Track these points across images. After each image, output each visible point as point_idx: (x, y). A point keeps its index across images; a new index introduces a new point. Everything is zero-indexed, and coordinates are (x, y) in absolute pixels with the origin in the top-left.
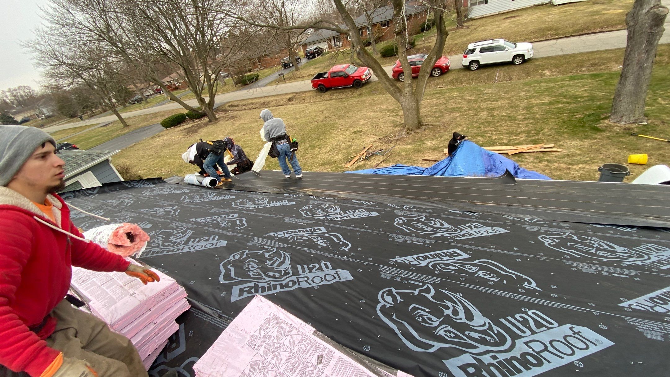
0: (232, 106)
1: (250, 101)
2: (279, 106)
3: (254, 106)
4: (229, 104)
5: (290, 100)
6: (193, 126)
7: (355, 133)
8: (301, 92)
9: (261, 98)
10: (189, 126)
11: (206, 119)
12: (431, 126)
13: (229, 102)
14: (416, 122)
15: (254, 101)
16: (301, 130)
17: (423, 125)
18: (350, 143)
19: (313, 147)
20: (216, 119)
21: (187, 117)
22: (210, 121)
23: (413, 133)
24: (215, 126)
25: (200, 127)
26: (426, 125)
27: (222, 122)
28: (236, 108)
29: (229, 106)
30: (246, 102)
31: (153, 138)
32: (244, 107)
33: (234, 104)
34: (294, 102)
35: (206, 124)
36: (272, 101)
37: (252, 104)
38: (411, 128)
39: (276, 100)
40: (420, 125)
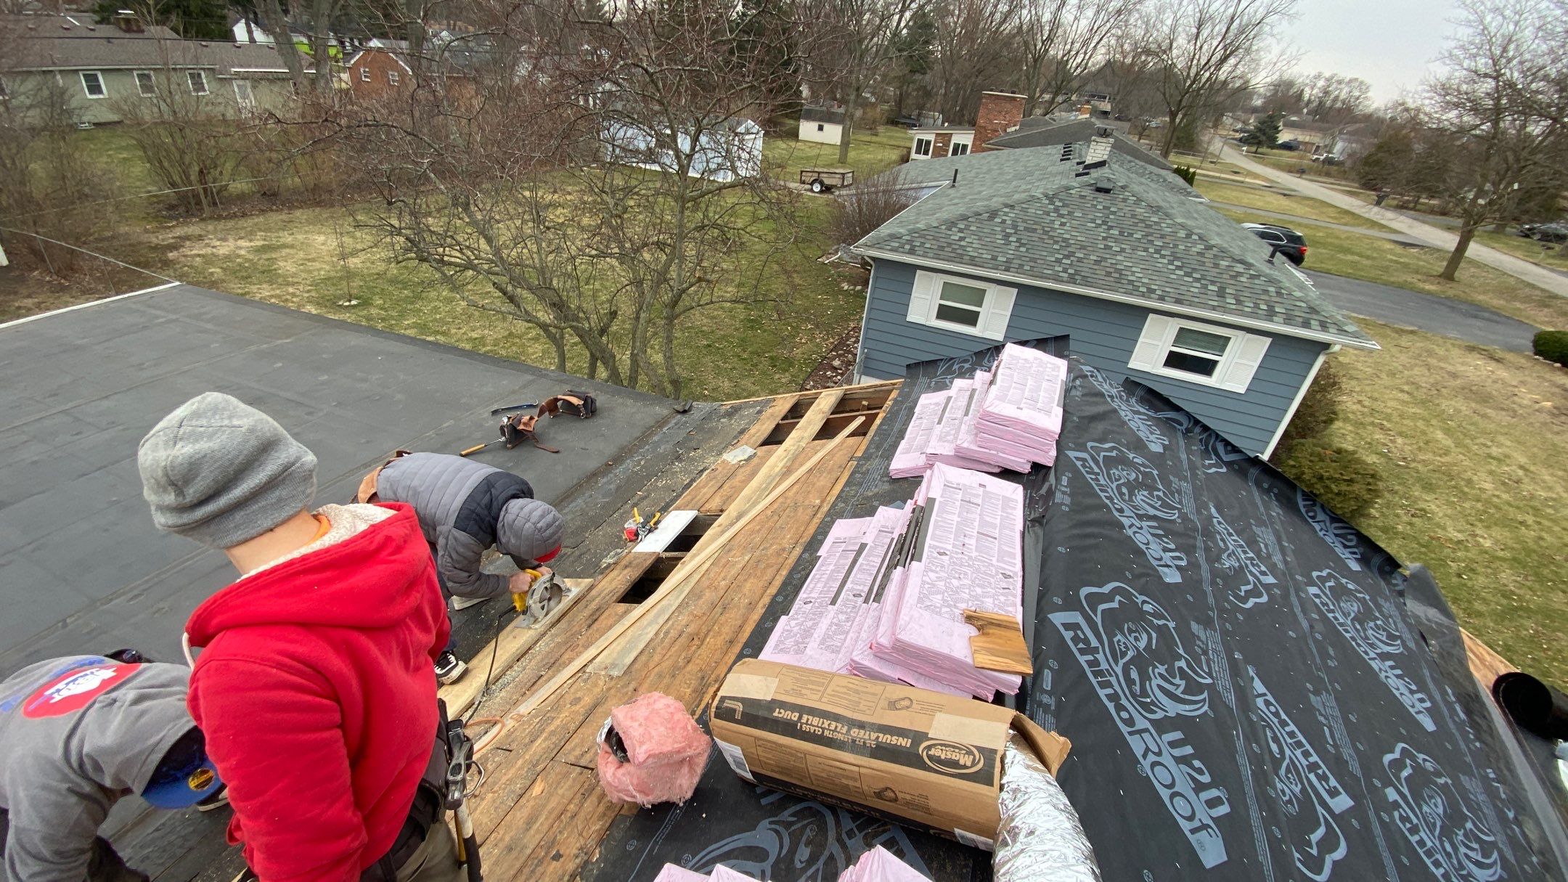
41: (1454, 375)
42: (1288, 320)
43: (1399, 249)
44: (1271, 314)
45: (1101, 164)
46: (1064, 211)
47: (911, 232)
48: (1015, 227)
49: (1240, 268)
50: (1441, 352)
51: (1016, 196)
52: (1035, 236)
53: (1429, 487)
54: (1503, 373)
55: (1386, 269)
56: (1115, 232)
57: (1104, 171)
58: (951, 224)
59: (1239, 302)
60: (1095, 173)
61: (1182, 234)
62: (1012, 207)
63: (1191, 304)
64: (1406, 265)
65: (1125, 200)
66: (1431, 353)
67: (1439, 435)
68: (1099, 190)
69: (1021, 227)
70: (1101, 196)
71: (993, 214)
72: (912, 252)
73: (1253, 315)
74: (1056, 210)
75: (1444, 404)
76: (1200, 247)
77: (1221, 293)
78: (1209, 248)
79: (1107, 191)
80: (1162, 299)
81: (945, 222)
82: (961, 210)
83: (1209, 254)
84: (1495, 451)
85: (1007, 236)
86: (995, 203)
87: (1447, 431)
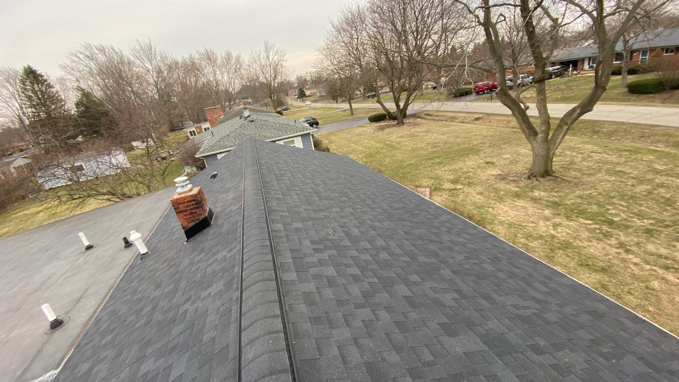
0: (428, 115)
1: (443, 114)
2: (464, 123)
3: (444, 118)
4: (427, 113)
5: (477, 119)
6: (385, 125)
7: (487, 163)
8: (492, 114)
9: (455, 112)
10: (384, 124)
11: (396, 122)
12: (560, 179)
13: (428, 111)
14: (542, 170)
15: (447, 114)
16: (449, 148)
17: (551, 175)
18: (471, 170)
19: (440, 163)
20: (403, 123)
21: (387, 117)
22: (398, 124)
23: (534, 179)
24: (398, 128)
25: (389, 126)
26: (555, 176)
27: (405, 126)
28: (429, 117)
29: (425, 114)
30: (440, 114)
31: (358, 127)
32: (435, 118)
33: (430, 113)
34: (478, 122)
35: (394, 126)
36: (461, 117)
37: (443, 116)
38: (534, 174)
39: (465, 117)
40: (547, 173)
41: (355, 133)
42: (300, 131)
43: (342, 112)
44: (297, 132)
45: (249, 116)
46: (245, 129)
47: (209, 147)
48: (236, 136)
49: (288, 126)
50: (352, 130)
51: (232, 130)
52: (242, 136)
53: (350, 153)
54: (364, 129)
55: (340, 118)
56: (259, 129)
57: (251, 117)
58: (219, 141)
59: (290, 132)
60: (248, 118)
61: (274, 124)
62: (232, 132)
63: (282, 136)
64: (344, 115)
65: (258, 121)
66: (350, 131)
67: (352, 145)
68: (251, 121)
69: (237, 135)
70: (252, 122)
71: (229, 135)
72: (213, 151)
73: (294, 133)
74: (243, 129)
75: (353, 139)
76: (278, 125)
77: (286, 132)
78: (280, 124)
79: (253, 121)
80: (275, 137)
81: (217, 141)
82: (219, 138)
83: (281, 125)
84: (362, 143)
85: (235, 139)
86: (228, 133)
87: (353, 144)
